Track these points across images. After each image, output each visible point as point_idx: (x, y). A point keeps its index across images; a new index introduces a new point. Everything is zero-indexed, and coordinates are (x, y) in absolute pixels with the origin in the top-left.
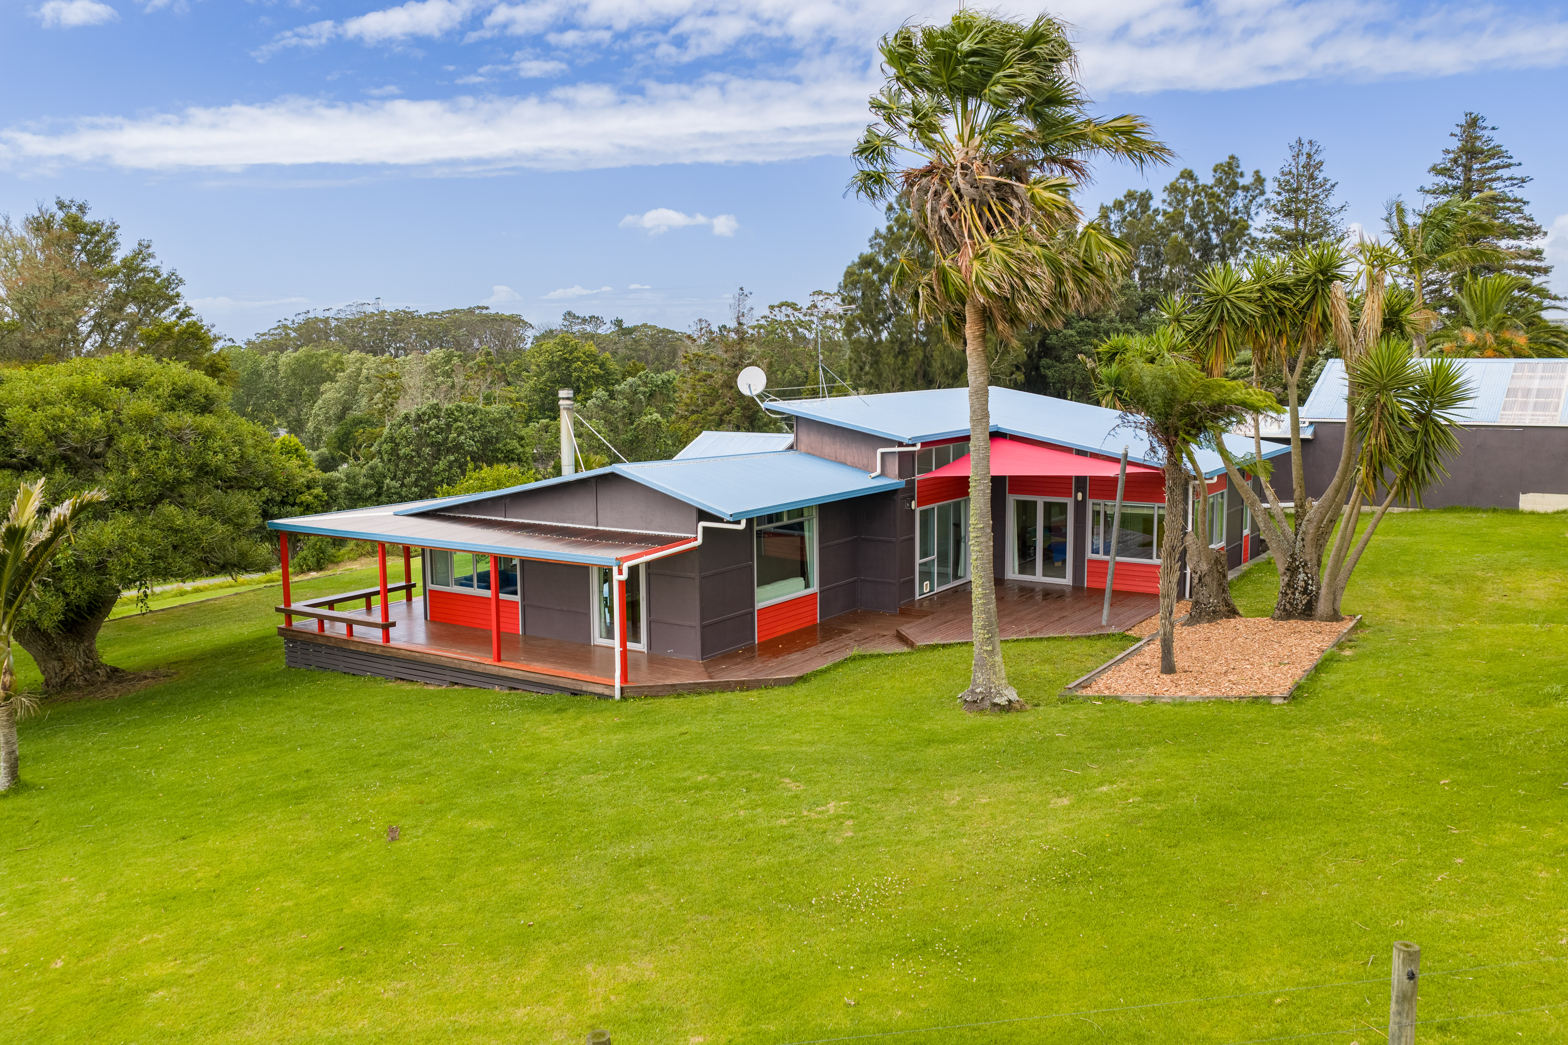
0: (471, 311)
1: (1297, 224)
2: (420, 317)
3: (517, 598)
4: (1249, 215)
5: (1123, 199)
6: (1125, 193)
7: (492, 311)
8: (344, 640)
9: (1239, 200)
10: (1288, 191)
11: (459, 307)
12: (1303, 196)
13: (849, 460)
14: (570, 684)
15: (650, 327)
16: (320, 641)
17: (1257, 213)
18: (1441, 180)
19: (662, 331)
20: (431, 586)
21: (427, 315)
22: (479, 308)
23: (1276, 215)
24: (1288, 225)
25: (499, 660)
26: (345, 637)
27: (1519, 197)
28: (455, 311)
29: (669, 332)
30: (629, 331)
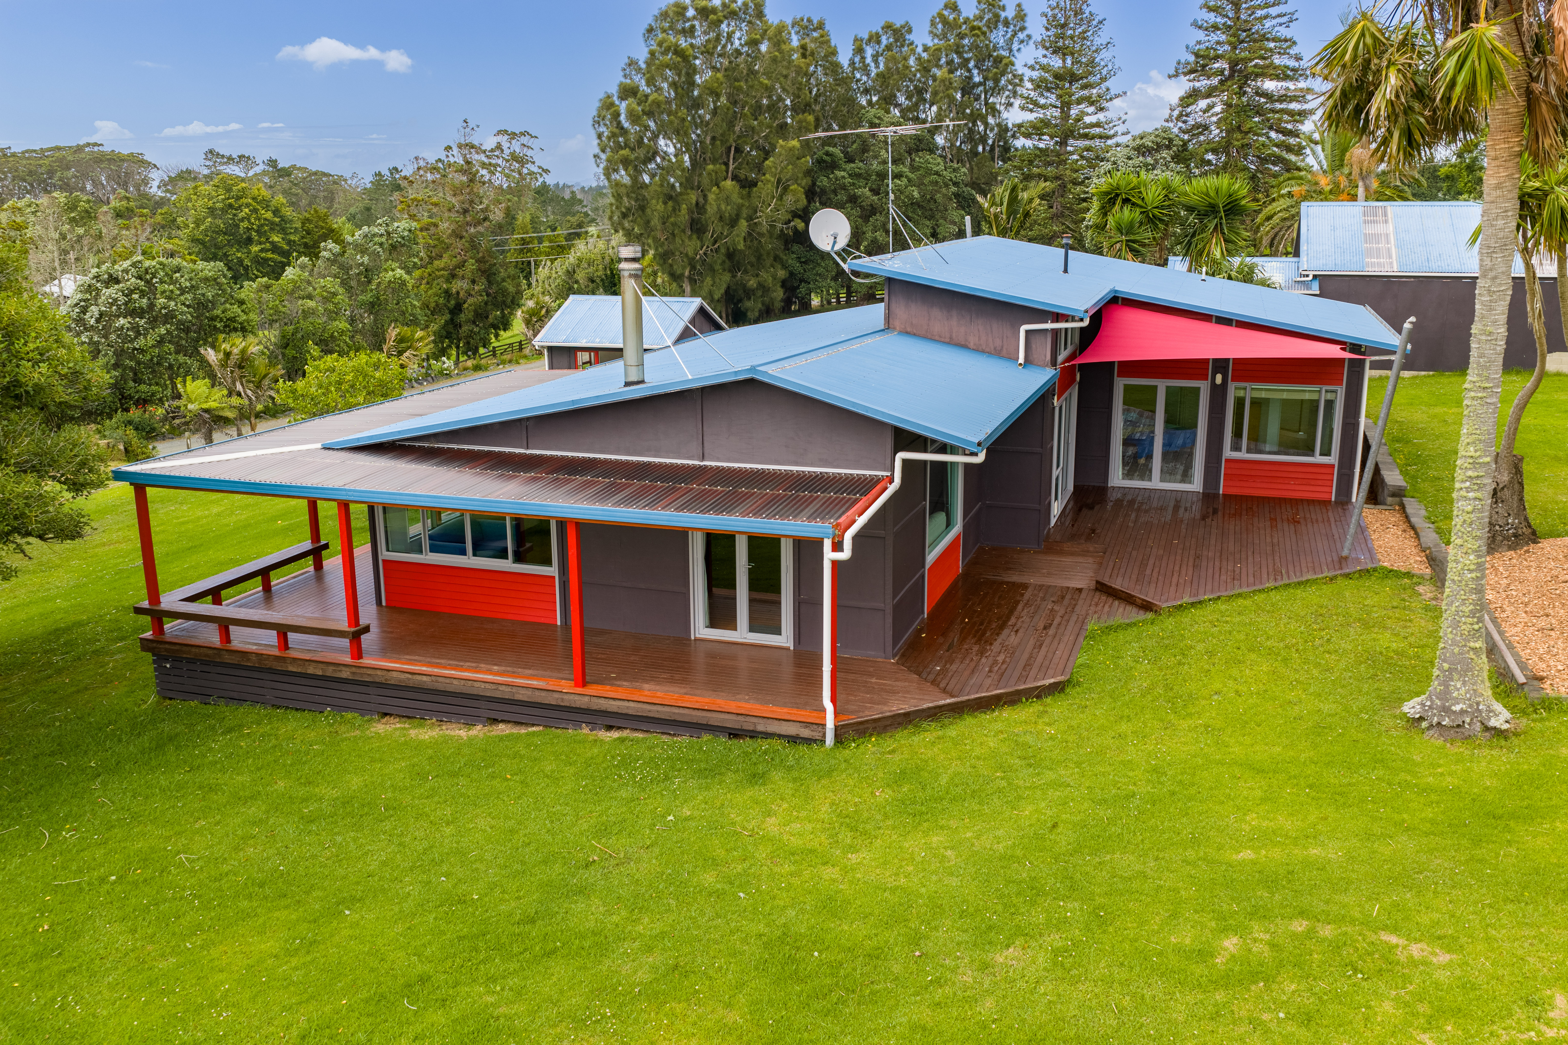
0: (79, 149)
1: (1064, 61)
2: (14, 155)
3: (552, 571)
4: (1011, 50)
5: (880, 30)
6: (882, 24)
7: (107, 149)
8: (277, 658)
9: (998, 37)
10: (1056, 27)
11: (62, 144)
12: (1070, 32)
13: (972, 341)
14: (731, 722)
15: (299, 169)
16: (227, 658)
17: (1019, 50)
18: (1212, 17)
19: (315, 173)
20: (385, 554)
21: (23, 153)
22: (88, 144)
23: (1045, 52)
24: (1056, 62)
25: (584, 684)
26: (276, 652)
27: (1288, 37)
28: (58, 149)
29: (325, 174)
30: (285, 173)
